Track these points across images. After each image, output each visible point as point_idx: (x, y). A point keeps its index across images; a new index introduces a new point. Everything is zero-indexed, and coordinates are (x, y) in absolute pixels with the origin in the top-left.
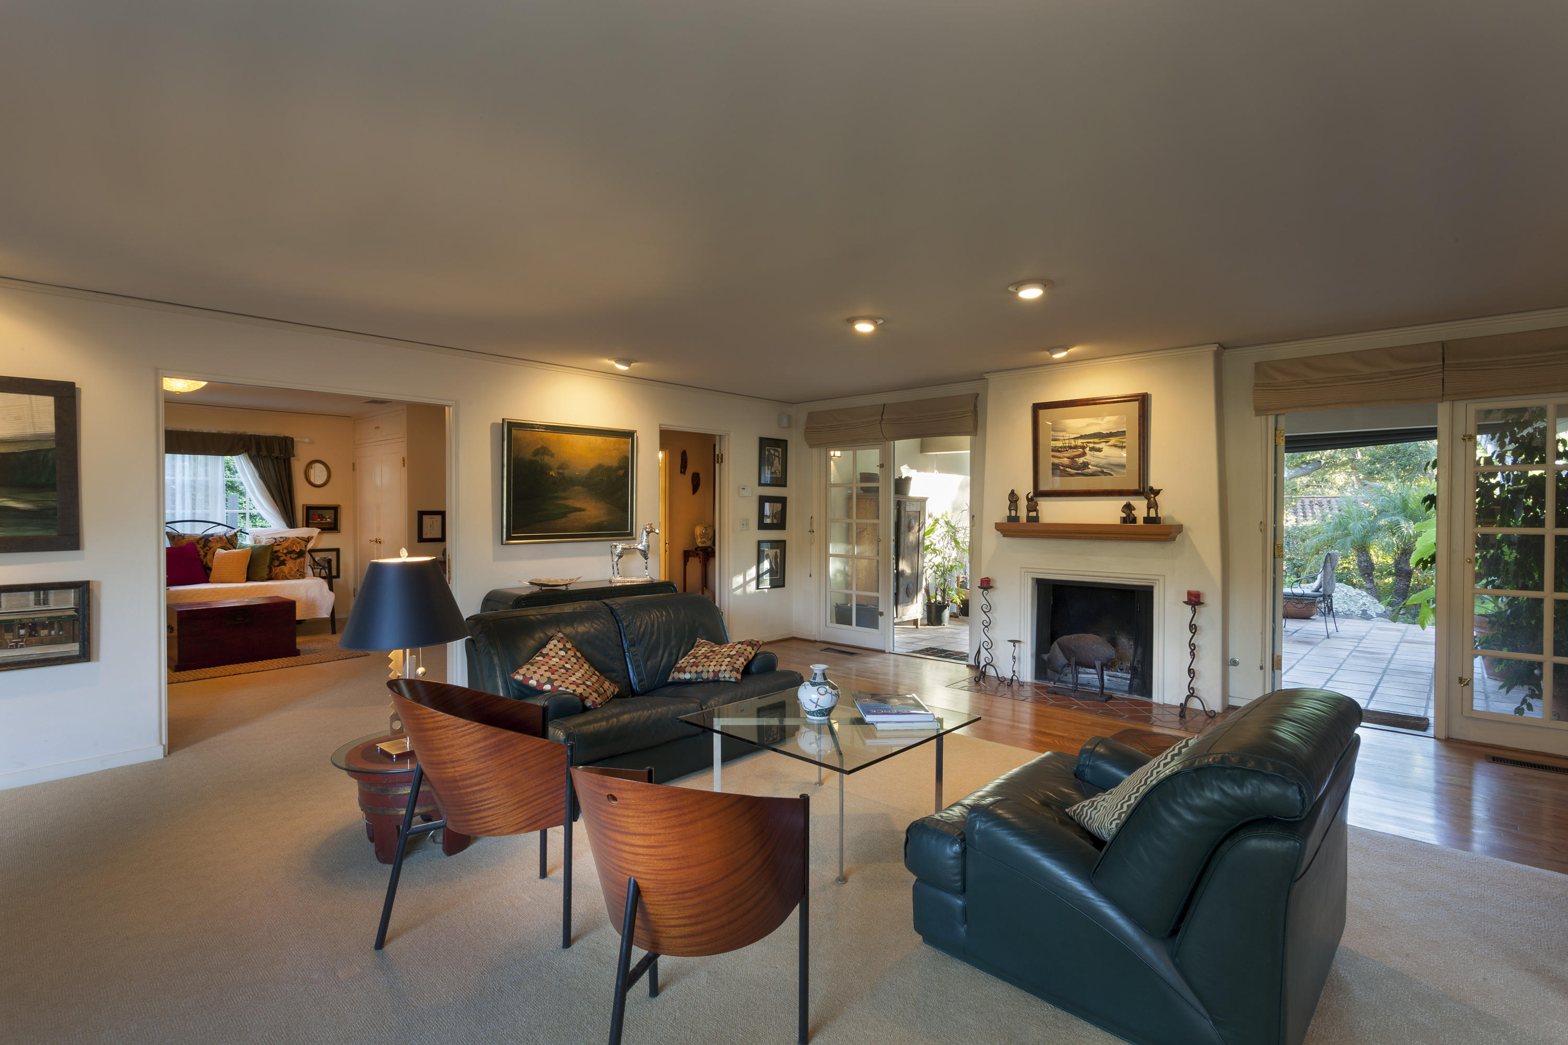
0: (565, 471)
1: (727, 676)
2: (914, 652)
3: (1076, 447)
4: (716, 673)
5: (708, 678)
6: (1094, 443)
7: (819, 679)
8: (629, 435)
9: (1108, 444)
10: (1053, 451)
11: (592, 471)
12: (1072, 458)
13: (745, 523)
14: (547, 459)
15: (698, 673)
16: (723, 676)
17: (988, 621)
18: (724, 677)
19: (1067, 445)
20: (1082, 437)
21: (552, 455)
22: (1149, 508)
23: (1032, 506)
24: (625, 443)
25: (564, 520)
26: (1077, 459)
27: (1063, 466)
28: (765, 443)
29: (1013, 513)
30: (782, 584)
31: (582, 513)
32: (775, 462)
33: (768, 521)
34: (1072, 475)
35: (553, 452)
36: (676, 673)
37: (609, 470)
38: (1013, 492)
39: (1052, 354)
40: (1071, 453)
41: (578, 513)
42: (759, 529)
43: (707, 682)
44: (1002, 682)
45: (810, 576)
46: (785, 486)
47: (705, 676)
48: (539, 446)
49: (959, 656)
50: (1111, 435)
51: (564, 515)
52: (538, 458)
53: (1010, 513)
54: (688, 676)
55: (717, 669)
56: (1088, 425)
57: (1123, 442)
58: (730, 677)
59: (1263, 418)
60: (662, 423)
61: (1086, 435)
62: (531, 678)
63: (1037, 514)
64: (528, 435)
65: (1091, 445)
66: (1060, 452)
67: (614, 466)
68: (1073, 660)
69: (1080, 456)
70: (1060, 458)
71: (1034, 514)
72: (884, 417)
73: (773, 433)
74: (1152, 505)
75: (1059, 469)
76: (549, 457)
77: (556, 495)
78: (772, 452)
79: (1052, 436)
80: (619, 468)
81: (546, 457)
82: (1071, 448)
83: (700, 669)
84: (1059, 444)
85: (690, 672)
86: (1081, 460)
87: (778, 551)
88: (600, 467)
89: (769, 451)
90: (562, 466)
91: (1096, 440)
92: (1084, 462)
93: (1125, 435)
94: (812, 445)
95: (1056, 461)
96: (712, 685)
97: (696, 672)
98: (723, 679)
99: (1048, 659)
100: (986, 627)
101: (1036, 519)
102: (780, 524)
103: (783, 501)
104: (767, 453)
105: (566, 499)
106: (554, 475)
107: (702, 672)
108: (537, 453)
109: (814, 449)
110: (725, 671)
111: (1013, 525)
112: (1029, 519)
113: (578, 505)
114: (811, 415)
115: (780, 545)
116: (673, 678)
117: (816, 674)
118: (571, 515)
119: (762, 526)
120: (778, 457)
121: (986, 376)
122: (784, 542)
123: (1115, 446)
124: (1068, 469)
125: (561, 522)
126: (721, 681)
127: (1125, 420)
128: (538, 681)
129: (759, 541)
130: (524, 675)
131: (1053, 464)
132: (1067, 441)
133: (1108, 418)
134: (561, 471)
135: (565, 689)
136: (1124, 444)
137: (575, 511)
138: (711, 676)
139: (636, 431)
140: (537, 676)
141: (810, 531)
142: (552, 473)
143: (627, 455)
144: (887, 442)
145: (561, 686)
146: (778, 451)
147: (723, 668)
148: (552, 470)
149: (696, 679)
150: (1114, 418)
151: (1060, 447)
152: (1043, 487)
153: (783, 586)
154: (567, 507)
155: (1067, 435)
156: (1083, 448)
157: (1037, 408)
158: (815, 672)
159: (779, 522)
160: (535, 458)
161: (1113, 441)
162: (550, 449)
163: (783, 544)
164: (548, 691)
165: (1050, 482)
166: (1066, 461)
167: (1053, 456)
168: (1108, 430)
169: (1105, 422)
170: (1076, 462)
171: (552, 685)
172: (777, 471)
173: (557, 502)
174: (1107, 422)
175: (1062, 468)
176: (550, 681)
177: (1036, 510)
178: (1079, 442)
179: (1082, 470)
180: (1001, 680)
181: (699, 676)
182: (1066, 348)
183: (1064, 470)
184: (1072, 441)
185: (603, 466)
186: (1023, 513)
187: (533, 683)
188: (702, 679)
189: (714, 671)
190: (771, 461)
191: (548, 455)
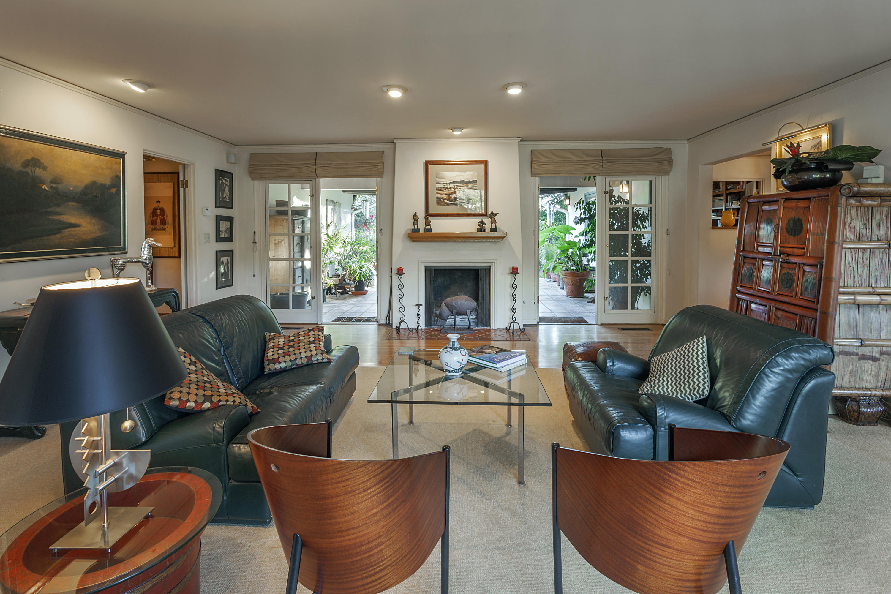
0: (60, 186)
1: (320, 358)
2: (333, 321)
3: (450, 188)
4: (309, 358)
5: (302, 363)
6: (460, 186)
7: (457, 345)
8: (121, 155)
9: (468, 187)
10: (437, 190)
11: (86, 187)
12: (448, 195)
13: (207, 238)
14: (38, 171)
15: (293, 361)
16: (316, 359)
17: (402, 295)
18: (318, 360)
19: (445, 187)
20: (453, 182)
21: (45, 168)
22: (492, 223)
23: (428, 223)
24: (116, 163)
25: (58, 236)
26: (451, 195)
27: (443, 199)
28: (220, 174)
29: (416, 226)
30: (231, 284)
31: (77, 228)
32: (225, 189)
33: (223, 235)
34: (448, 204)
35: (45, 164)
36: (271, 365)
37: (103, 187)
38: (415, 214)
39: (453, 132)
40: (448, 191)
41: (73, 229)
42: (216, 242)
43: (301, 367)
44: (411, 331)
45: (254, 276)
46: (232, 208)
47: (299, 362)
48: (29, 157)
49: (368, 320)
50: (470, 182)
51: (59, 231)
52: (28, 170)
53: (414, 227)
54: (283, 365)
55: (309, 354)
56: (457, 176)
57: (475, 187)
58: (323, 359)
59: (534, 178)
60: (146, 148)
61: (456, 182)
62: (188, 400)
63: (431, 227)
64: (16, 144)
65: (459, 187)
66: (441, 190)
67: (107, 184)
68: (454, 312)
69: (452, 193)
70: (441, 194)
71: (428, 227)
72: (317, 162)
73: (224, 167)
74: (494, 222)
75: (441, 200)
76: (41, 170)
77: (49, 210)
78: (224, 181)
79: (437, 181)
80: (112, 186)
81: (37, 169)
82: (447, 188)
83: (293, 357)
84: (441, 186)
85: (285, 362)
86: (453, 196)
87: (229, 258)
88: (94, 183)
89: (221, 180)
90: (56, 180)
91: (461, 185)
92: (455, 197)
93: (476, 182)
94: (253, 179)
95: (439, 196)
96: (306, 368)
97: (290, 360)
98: (316, 362)
99: (440, 313)
100: (401, 298)
101: (430, 230)
102: (230, 239)
103: (230, 219)
104: (221, 182)
105: (60, 214)
106: (47, 189)
107: (296, 359)
108: (27, 163)
109: (255, 181)
110: (317, 354)
111: (416, 234)
112: (425, 230)
113: (73, 220)
114: (253, 156)
115: (230, 253)
116: (270, 370)
117: (453, 342)
118: (66, 230)
119: (219, 239)
120: (227, 186)
121: (395, 141)
122: (232, 251)
123: (472, 189)
124: (445, 201)
125: (56, 238)
126: (315, 364)
127: (477, 174)
128: (196, 402)
129: (216, 251)
130: (180, 399)
131: (437, 198)
132: (445, 185)
133: (468, 173)
134: (54, 185)
135: (225, 403)
136: (476, 188)
137: (70, 227)
138: (305, 361)
139: (126, 153)
140: (192, 397)
141: (254, 243)
142: (44, 187)
143: (119, 174)
144: (317, 179)
145: (220, 401)
146: (227, 181)
147: (314, 352)
148: (44, 184)
149: (291, 366)
150: (471, 173)
151: (441, 188)
152: (431, 212)
153: (232, 285)
154: (61, 222)
155: (445, 181)
156: (454, 189)
157: (427, 164)
158: (452, 340)
159: (229, 236)
160: (24, 170)
161: (470, 185)
162: (42, 161)
163: (231, 253)
164: (208, 409)
165: (434, 208)
166: (445, 196)
167: (437, 193)
168: (468, 179)
169: (468, 174)
170: (450, 197)
171: (212, 402)
172: (227, 197)
173: (51, 217)
174: (467, 175)
175: (442, 200)
176: (208, 398)
177: (430, 225)
178: (452, 185)
179: (454, 201)
180: (411, 330)
181: (294, 363)
182: (461, 129)
183: (444, 201)
184: (448, 184)
185: (97, 183)
186: (421, 226)
187: (191, 404)
188: (297, 365)
189: (306, 357)
190: (223, 188)
191: (40, 168)
